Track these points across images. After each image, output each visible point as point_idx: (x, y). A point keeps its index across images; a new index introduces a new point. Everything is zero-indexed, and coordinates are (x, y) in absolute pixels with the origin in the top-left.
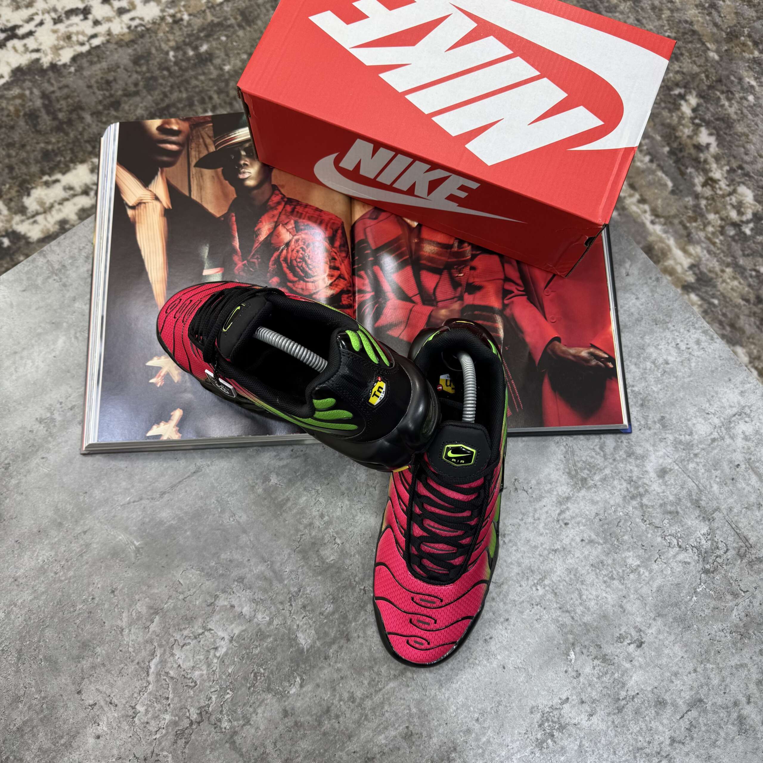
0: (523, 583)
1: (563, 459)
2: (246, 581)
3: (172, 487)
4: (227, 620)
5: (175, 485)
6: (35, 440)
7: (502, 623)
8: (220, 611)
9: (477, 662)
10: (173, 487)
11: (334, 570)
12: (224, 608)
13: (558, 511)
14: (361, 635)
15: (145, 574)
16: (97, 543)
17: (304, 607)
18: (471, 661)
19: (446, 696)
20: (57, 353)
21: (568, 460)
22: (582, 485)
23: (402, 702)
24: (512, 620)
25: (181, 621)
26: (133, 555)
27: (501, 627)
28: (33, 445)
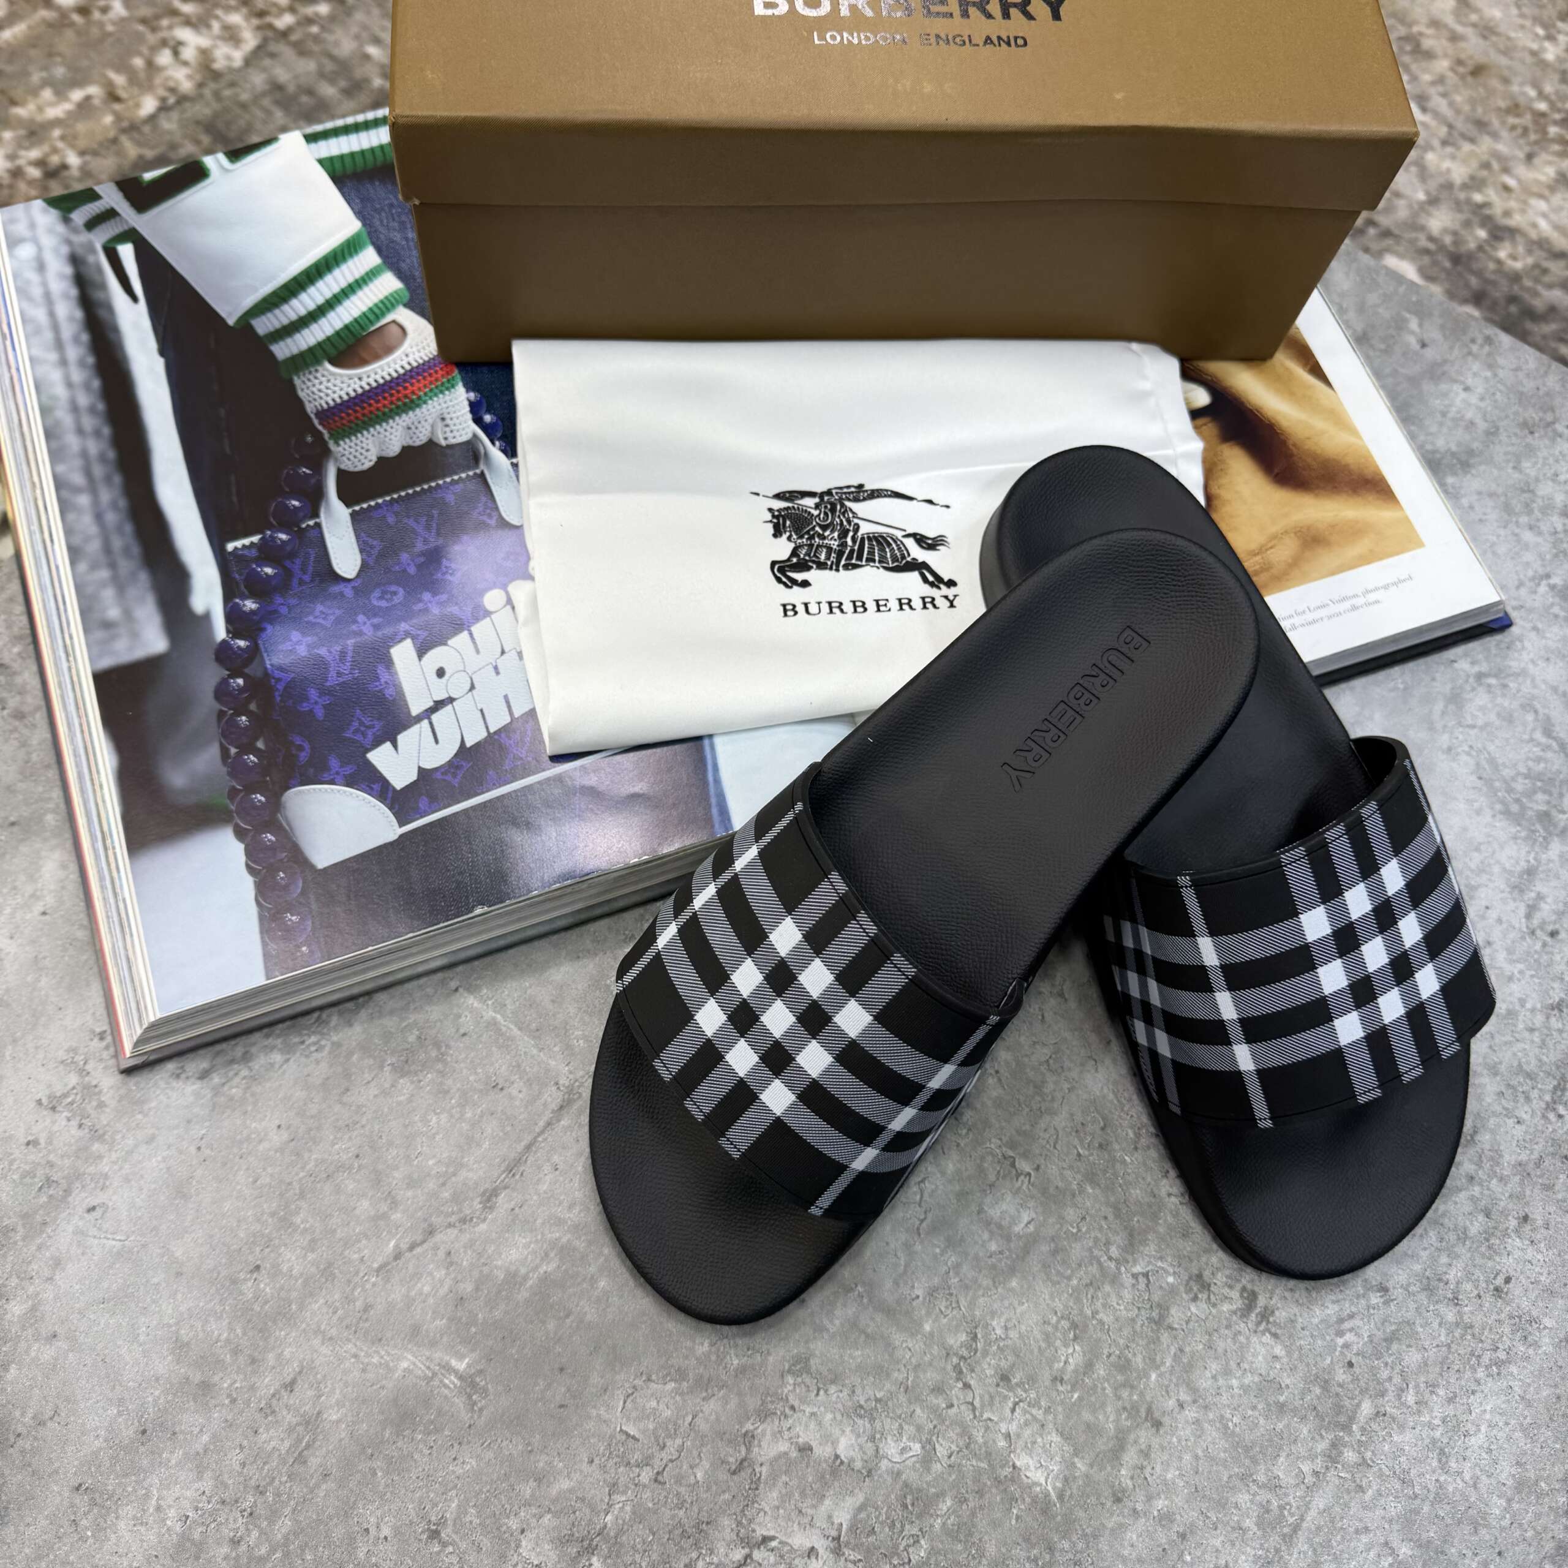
0: (1524, 1112)
1: (1479, 784)
2: (814, 1363)
3: (509, 1170)
4: (803, 1494)
5: (518, 1161)
6: (51, 1165)
7: (1517, 1231)
8: (774, 1477)
9: (1502, 1355)
10: (513, 1167)
11: (1045, 1248)
12: (782, 1465)
13: (1522, 910)
14: (1184, 1396)
15: (514, 1447)
16: (340, 1404)
17: (1005, 1378)
18: (1486, 1358)
19: (1467, 1476)
20: (50, 900)
21: (1489, 783)
22: (1545, 829)
23: (1364, 1539)
24: (1538, 1215)
25: (672, 1548)
26: (459, 1402)
27: (1518, 1242)
28: (49, 1182)
